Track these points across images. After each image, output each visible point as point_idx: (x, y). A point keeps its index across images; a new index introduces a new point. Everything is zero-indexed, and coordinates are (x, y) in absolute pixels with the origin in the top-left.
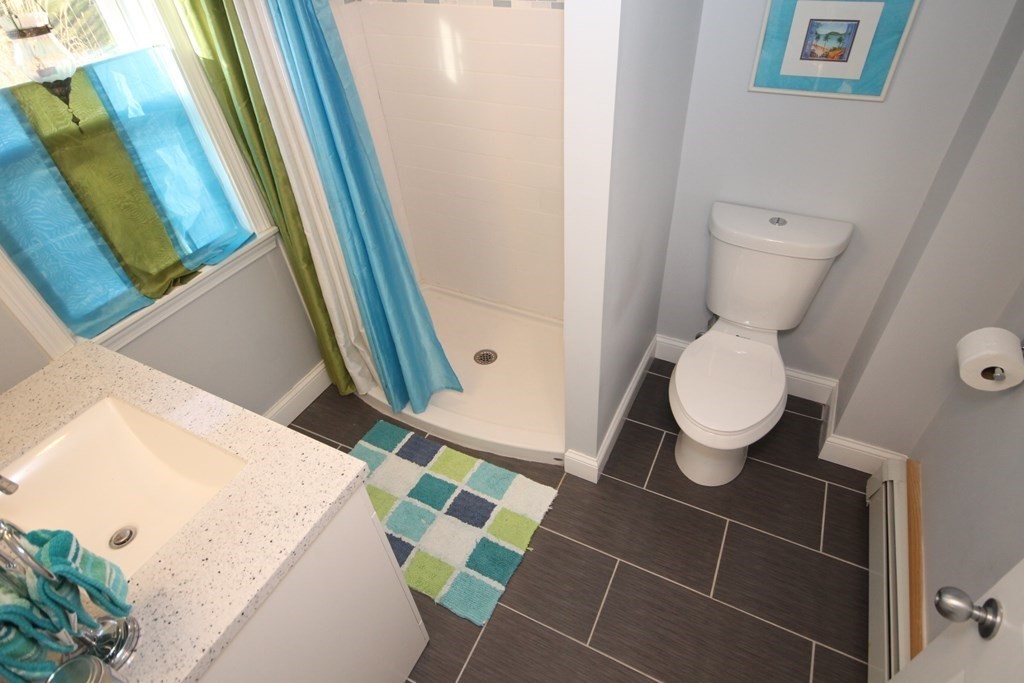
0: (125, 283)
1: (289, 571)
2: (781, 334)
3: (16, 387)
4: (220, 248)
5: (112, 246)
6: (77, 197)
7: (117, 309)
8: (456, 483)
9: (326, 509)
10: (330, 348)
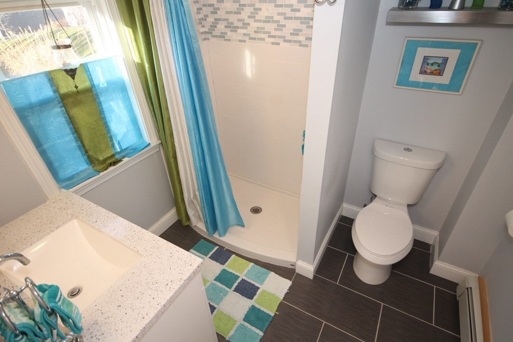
0: (87, 164)
1: (161, 315)
2: (409, 206)
3: (31, 211)
4: (133, 149)
5: (84, 146)
6: (71, 122)
7: (82, 176)
8: (239, 275)
9: (182, 283)
10: (180, 201)
